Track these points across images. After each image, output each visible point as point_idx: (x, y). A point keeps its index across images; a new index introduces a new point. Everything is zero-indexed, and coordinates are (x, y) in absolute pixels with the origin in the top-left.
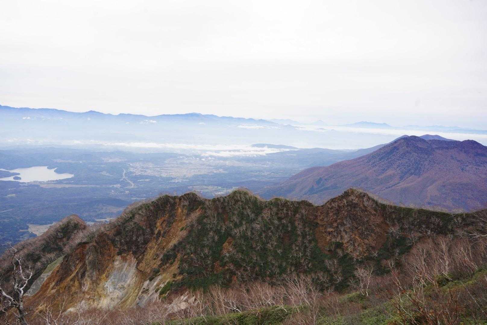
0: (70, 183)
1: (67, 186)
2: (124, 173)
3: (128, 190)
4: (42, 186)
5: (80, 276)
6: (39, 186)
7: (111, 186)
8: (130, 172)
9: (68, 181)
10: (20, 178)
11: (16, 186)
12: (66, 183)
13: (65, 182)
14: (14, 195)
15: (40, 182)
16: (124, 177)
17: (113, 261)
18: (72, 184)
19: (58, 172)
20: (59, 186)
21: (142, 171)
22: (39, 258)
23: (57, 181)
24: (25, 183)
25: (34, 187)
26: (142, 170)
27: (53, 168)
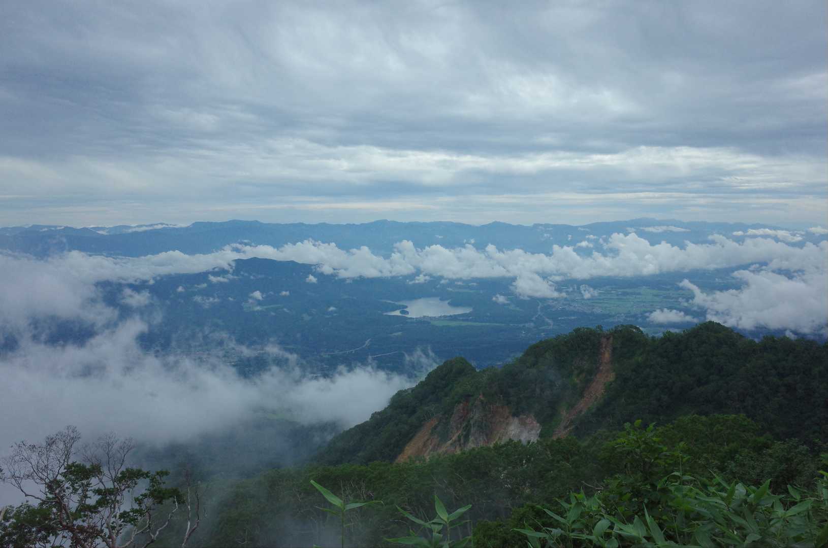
0: (467, 320)
1: (464, 324)
2: (539, 307)
3: (544, 331)
4: (433, 323)
5: (462, 441)
6: (430, 323)
7: (521, 325)
8: (549, 305)
9: (465, 317)
10: (407, 313)
11: (403, 321)
12: (463, 320)
13: (461, 318)
14: (400, 333)
15: (430, 317)
16: (539, 313)
17: (507, 424)
18: (471, 320)
19: (454, 304)
20: (453, 324)
21: (566, 305)
22: (414, 412)
23: (451, 316)
24: (413, 318)
25: (423, 322)
26: (565, 303)
27: (447, 299)
